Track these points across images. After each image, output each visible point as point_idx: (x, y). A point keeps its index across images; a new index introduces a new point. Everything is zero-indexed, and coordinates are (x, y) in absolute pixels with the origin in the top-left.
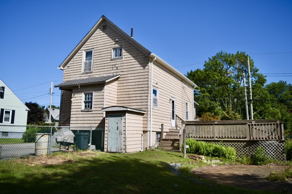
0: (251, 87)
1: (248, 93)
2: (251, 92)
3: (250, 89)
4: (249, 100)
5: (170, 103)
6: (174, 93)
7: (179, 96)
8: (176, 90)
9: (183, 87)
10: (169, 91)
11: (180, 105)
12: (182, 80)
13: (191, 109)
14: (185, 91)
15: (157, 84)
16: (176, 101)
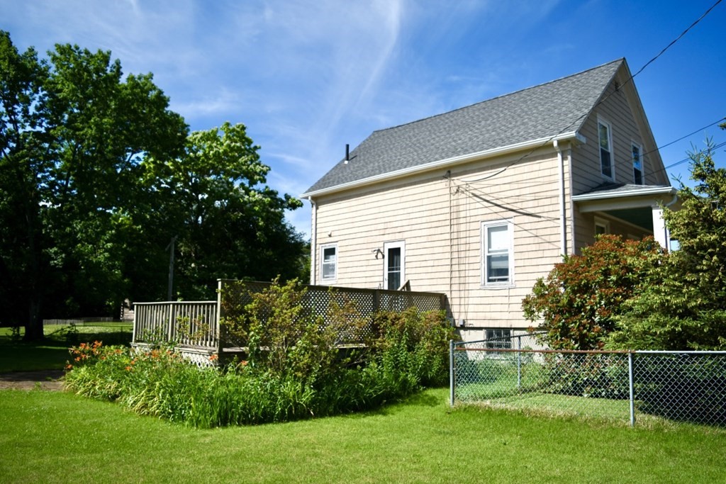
5: (377, 259)
6: (399, 230)
7: (429, 225)
8: (412, 216)
9: (455, 191)
10: (377, 233)
11: (436, 250)
12: (449, 172)
13: (537, 240)
14: (473, 194)
15: (330, 236)
16: (408, 247)
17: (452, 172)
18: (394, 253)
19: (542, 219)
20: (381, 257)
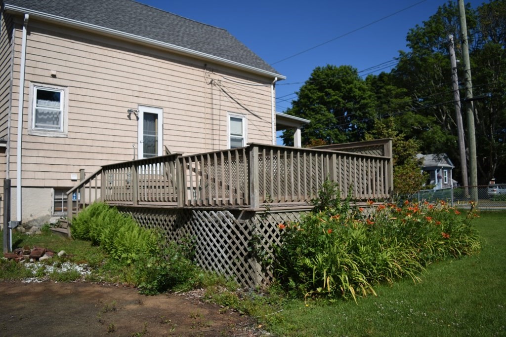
0: (468, 67)
1: (463, 82)
2: (470, 79)
3: (466, 72)
4: (465, 102)
5: (130, 119)
6: (157, 97)
7: (187, 102)
8: (170, 88)
9: (210, 82)
10: (130, 93)
11: (193, 124)
12: (205, 65)
13: (260, 133)
14: (222, 89)
15: (54, 76)
16: (166, 116)
17: (208, 66)
18: (151, 118)
19: (262, 121)
20: (135, 118)
